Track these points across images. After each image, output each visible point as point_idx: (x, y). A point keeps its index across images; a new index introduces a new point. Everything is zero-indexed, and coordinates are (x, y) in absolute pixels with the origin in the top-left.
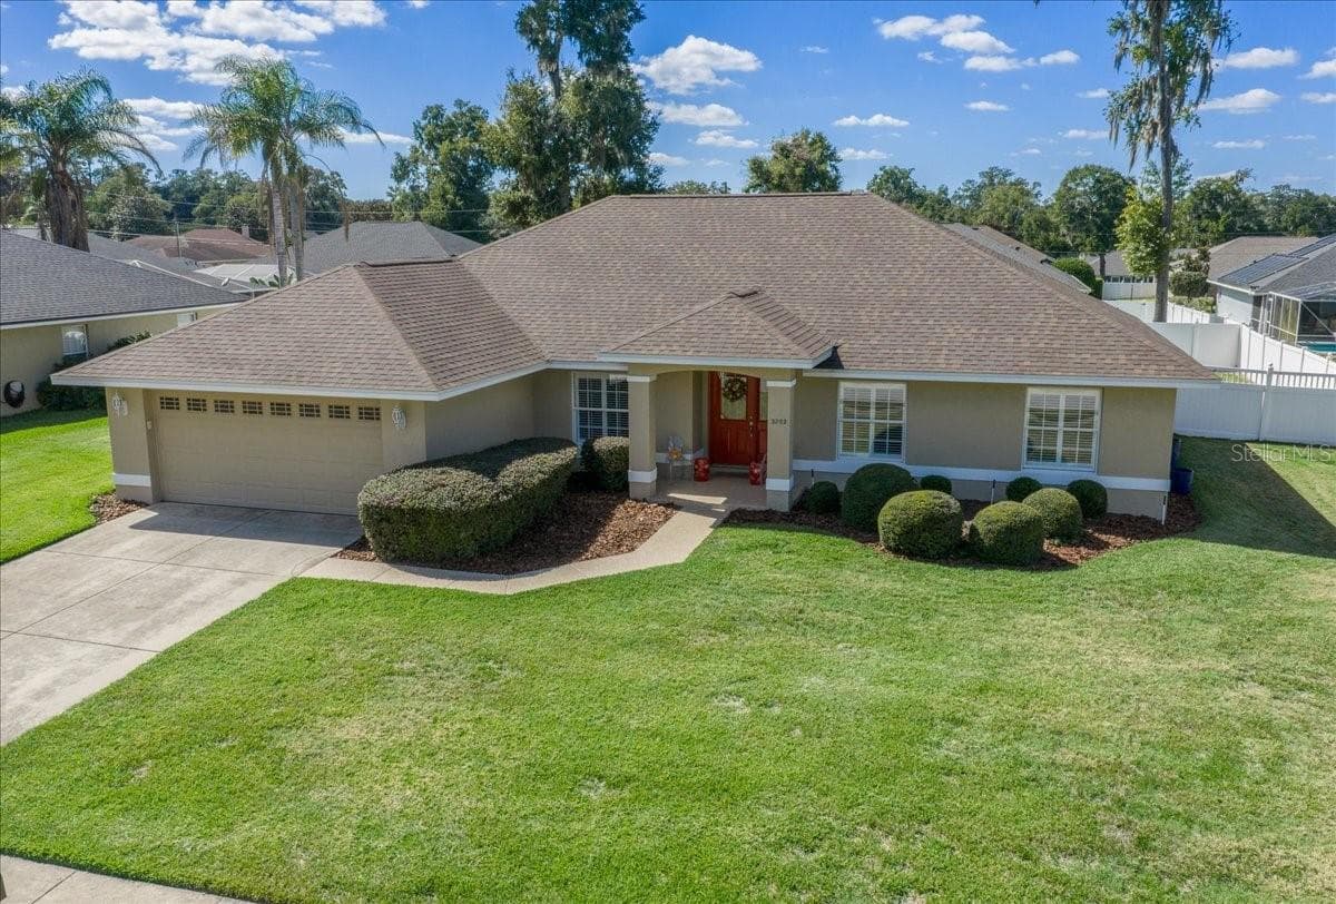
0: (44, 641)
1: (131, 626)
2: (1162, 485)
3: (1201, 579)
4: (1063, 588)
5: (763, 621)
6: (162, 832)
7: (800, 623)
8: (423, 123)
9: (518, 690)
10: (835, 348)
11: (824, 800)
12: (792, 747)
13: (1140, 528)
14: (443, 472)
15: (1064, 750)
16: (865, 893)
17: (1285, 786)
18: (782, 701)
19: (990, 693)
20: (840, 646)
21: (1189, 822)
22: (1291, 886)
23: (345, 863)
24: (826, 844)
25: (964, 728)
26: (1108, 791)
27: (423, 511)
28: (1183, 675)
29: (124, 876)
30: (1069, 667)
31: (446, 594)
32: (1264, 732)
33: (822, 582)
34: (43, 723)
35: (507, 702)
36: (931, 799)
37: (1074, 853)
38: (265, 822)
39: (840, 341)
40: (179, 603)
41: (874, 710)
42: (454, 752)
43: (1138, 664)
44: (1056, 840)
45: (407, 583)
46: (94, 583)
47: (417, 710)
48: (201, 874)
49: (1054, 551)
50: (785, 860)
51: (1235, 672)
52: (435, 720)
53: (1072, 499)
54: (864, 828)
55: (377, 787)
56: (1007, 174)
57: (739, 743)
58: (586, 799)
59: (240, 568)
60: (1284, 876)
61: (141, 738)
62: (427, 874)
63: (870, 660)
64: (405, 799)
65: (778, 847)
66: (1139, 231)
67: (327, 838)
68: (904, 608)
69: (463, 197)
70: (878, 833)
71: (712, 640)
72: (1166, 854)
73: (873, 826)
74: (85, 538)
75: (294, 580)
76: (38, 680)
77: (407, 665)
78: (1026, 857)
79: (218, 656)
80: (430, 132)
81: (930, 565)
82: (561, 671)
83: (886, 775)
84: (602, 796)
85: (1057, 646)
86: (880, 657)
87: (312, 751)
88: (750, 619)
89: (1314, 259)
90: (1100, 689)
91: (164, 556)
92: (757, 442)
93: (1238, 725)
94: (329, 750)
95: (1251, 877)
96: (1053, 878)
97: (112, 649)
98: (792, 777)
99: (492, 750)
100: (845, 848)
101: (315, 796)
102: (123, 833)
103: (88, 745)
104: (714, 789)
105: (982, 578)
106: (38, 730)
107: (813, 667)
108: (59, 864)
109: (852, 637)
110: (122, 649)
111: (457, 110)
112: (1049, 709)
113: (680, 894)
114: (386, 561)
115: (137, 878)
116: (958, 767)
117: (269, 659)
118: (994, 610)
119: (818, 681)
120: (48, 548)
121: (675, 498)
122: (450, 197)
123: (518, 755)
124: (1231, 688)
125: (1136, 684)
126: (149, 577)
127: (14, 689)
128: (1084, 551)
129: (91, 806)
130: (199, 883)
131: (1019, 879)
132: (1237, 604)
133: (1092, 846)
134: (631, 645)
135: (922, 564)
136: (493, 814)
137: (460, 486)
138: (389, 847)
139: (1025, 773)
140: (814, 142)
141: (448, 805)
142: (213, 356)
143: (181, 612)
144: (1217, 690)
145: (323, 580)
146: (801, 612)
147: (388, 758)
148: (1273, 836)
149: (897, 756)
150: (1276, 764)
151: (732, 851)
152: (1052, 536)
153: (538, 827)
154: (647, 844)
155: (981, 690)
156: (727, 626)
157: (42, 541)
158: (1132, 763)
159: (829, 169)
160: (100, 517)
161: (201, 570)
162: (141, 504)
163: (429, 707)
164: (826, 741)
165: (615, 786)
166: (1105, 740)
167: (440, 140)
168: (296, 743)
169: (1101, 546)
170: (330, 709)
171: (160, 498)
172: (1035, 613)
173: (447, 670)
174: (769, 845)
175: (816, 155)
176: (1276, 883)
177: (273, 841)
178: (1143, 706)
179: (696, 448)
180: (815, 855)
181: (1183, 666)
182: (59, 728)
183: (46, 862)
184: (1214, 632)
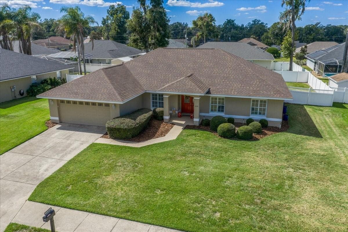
0: (43, 158)
1: (61, 155)
2: (280, 120)
3: (285, 143)
4: (255, 145)
5: (192, 154)
6: (76, 200)
7: (200, 154)
8: (109, 10)
9: (142, 170)
10: (209, 89)
11: (202, 194)
12: (196, 183)
13: (275, 130)
14: (124, 120)
15: (250, 183)
16: (209, 212)
17: (292, 191)
18: (195, 172)
19: (237, 171)
20: (208, 160)
21: (272, 198)
22: (288, 211)
23: (112, 206)
24: (202, 203)
25: (231, 178)
26: (257, 192)
27: (120, 129)
28: (277, 166)
29: (71, 209)
30: (254, 165)
31: (126, 147)
32: (290, 179)
33: (205, 144)
34: (48, 177)
35: (140, 172)
36: (223, 193)
37: (249, 204)
38: (95, 198)
39: (211, 87)
40: (70, 149)
41: (213, 174)
42: (130, 183)
43: (268, 164)
44: (246, 202)
46: (51, 144)
47: (122, 174)
48: (85, 208)
49: (255, 136)
50: (194, 206)
51: (287, 166)
52: (126, 177)
53: (260, 124)
54: (210, 199)
55: (116, 191)
56: (259, 21)
57: (186, 182)
58: (157, 193)
59: (81, 140)
60: (287, 209)
61: (68, 180)
62: (127, 209)
63: (213, 163)
64: (122, 193)
65: (193, 203)
66: (286, 47)
67: (108, 202)
68: (221, 151)
69: (120, 29)
70: (212, 200)
71: (181, 158)
72: (266, 204)
73: (211, 199)
74: (46, 132)
75: (93, 143)
76: (45, 167)
77: (119, 164)
78: (240, 205)
79: (80, 162)
80: (111, 12)
81: (228, 140)
82: (150, 165)
83: (214, 189)
84: (160, 193)
85: (252, 160)
86: (215, 163)
87: (103, 183)
88: (189, 153)
89: (330, 52)
90: (259, 170)
91: (64, 137)
92: (192, 108)
93: (285, 178)
94: (106, 183)
95: (281, 209)
96: (244, 209)
97: (58, 160)
98: (196, 189)
99: (138, 183)
100: (206, 204)
101: (104, 193)
102: (69, 200)
103: (58, 182)
104: (181, 191)
105: (239, 143)
106: (48, 178)
107: (201, 165)
108: (58, 206)
109: (210, 157)
110: (60, 160)
111: (118, 6)
112: (249, 174)
113: (175, 212)
114: (112, 138)
115: (73, 209)
116: (229, 187)
117: (91, 163)
118: (240, 151)
119: (202, 168)
120: (39, 135)
121: (174, 122)
122: (117, 29)
123: (143, 184)
124: (286, 169)
125: (267, 168)
126: (62, 142)
127: (40, 169)
128: (261, 136)
129: (62, 195)
130: (85, 210)
131: (238, 210)
132: (291, 149)
133: (252, 203)
134: (165, 159)
135: (226, 139)
136: (139, 197)
137: (128, 123)
138: (120, 203)
139: (242, 188)
140: (209, 16)
141: (130, 195)
142: (72, 92)
143: (71, 151)
144: (283, 170)
145: (99, 144)
146: (200, 151)
147: (118, 185)
148: (287, 201)
149: (217, 185)
150: (291, 186)
151: (184, 204)
152: (255, 133)
153: (148, 199)
154: (168, 203)
155: (235, 170)
156: (184, 155)
157: (38, 133)
158: (263, 186)
159: (213, 23)
160: (48, 127)
161: (73, 141)
162: (57, 124)
163: (125, 173)
164: (203, 181)
165: (162, 191)
166: (258, 181)
167: (114, 14)
168: (99, 182)
169: (266, 134)
170: (105, 174)
171: (61, 122)
172: (249, 152)
173: (127, 165)
174: (191, 203)
175: (209, 20)
176: (285, 210)
177: (97, 202)
178: (267, 173)
179: (178, 110)
180: (200, 205)
181: (277, 164)
182: (52, 178)
184: (285, 156)
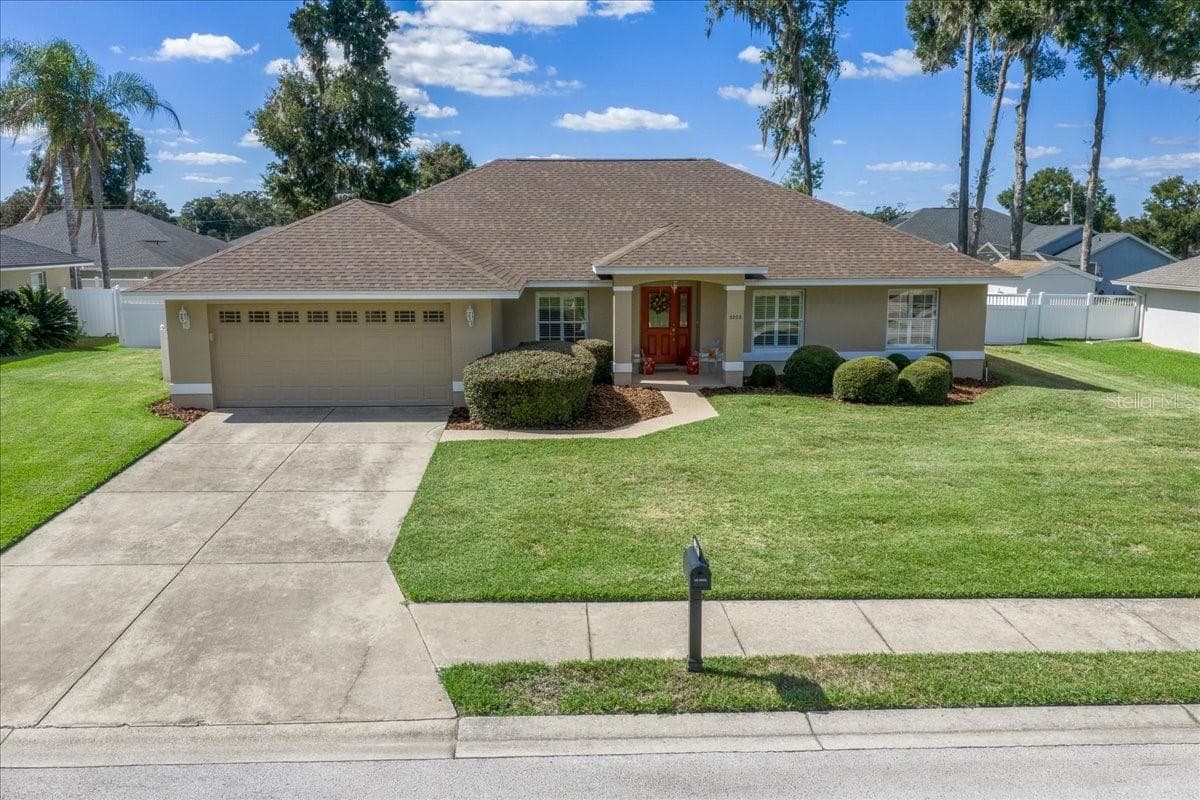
0: (292, 494)
1: (354, 479)
2: (980, 354)
36: (1077, 506)
37: (1185, 520)
45: (524, 438)
46: (264, 458)
61: (503, 532)
62: (845, 571)
64: (759, 541)
75: (444, 443)
76: (337, 515)
78: (1165, 524)
87: (648, 525)
91: (291, 438)
92: (678, 343)
97: (365, 493)
108: (568, 601)
110: (374, 492)
120: (171, 441)
127: (325, 522)
129: (543, 568)
131: (1178, 531)
143: (382, 468)
145: (472, 441)
147: (709, 524)
157: (163, 436)
162: (204, 410)
165: (883, 521)
171: (217, 405)
174: (1023, 534)
183: (556, 601)
